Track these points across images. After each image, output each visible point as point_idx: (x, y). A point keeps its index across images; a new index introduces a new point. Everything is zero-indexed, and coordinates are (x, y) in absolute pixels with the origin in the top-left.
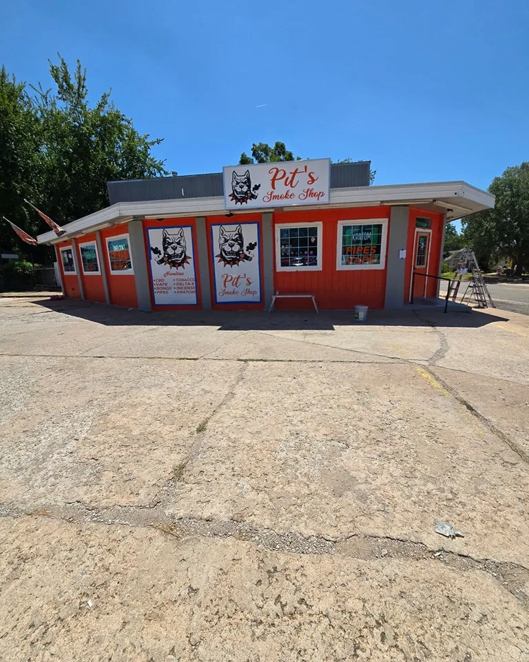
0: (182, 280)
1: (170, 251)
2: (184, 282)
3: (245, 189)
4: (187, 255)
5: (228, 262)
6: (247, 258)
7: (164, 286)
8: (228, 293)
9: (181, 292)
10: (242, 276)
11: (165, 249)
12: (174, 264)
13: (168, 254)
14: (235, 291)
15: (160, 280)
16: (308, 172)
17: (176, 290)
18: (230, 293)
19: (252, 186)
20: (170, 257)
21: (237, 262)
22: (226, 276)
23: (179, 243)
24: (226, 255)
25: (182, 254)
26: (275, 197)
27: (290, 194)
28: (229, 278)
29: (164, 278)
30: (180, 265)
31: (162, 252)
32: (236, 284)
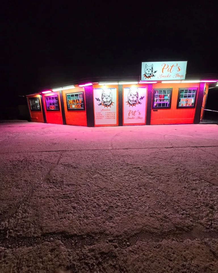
0: (110, 113)
1: (105, 100)
2: (110, 114)
3: (150, 72)
4: (112, 101)
5: (131, 105)
6: (139, 103)
7: (101, 116)
8: (130, 118)
9: (109, 118)
10: (137, 111)
11: (102, 99)
12: (106, 105)
13: (104, 101)
14: (134, 117)
15: (99, 113)
16: (178, 66)
17: (106, 118)
18: (131, 118)
19: (154, 71)
20: (104, 102)
21: (135, 105)
22: (130, 111)
23: (109, 96)
24: (131, 101)
25: (110, 101)
26: (163, 76)
27: (169, 75)
28: (131, 112)
29: (101, 112)
30: (109, 106)
31: (101, 100)
32: (134, 114)
